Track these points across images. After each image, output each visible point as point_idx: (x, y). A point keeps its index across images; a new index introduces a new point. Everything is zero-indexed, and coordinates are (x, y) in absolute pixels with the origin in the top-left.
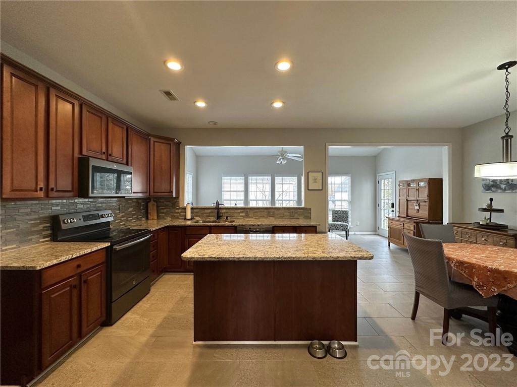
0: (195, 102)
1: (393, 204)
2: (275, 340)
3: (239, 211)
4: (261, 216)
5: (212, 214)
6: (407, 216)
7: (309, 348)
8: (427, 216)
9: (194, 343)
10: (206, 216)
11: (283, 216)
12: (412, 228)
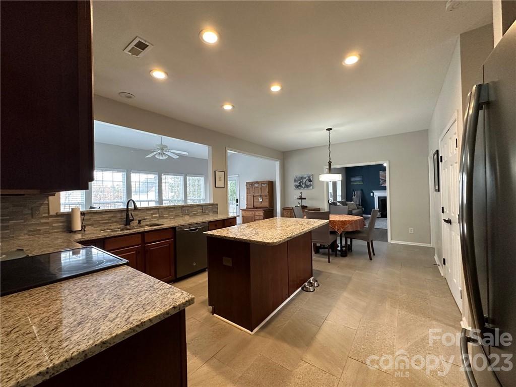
0: (150, 71)
1: (237, 200)
2: (289, 297)
3: (152, 212)
4: (176, 216)
5: (114, 220)
6: (254, 207)
7: (305, 290)
8: (268, 206)
9: (253, 333)
10: (103, 223)
11: (197, 213)
12: (262, 214)
